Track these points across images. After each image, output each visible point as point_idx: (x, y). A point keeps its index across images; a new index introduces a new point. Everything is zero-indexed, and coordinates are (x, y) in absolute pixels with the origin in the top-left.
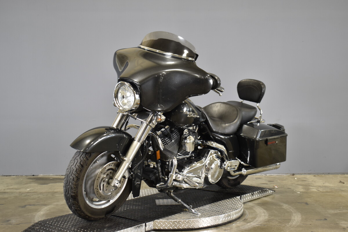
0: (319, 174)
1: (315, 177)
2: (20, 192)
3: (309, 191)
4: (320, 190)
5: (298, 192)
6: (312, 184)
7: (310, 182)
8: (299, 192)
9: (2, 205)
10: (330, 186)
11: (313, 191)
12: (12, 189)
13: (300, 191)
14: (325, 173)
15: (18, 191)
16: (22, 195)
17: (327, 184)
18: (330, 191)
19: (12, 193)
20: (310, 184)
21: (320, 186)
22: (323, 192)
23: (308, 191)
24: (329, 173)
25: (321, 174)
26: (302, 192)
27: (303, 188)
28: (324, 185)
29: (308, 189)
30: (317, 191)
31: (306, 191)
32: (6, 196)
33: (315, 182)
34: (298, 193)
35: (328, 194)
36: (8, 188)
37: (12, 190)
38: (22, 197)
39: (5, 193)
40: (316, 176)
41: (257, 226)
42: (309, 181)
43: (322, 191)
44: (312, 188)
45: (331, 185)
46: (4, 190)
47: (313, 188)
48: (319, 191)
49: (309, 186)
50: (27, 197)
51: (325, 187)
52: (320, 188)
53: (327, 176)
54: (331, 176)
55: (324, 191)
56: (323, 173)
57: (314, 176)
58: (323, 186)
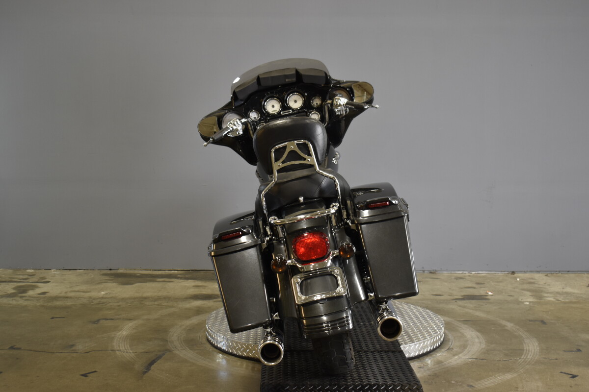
20: (542, 289)
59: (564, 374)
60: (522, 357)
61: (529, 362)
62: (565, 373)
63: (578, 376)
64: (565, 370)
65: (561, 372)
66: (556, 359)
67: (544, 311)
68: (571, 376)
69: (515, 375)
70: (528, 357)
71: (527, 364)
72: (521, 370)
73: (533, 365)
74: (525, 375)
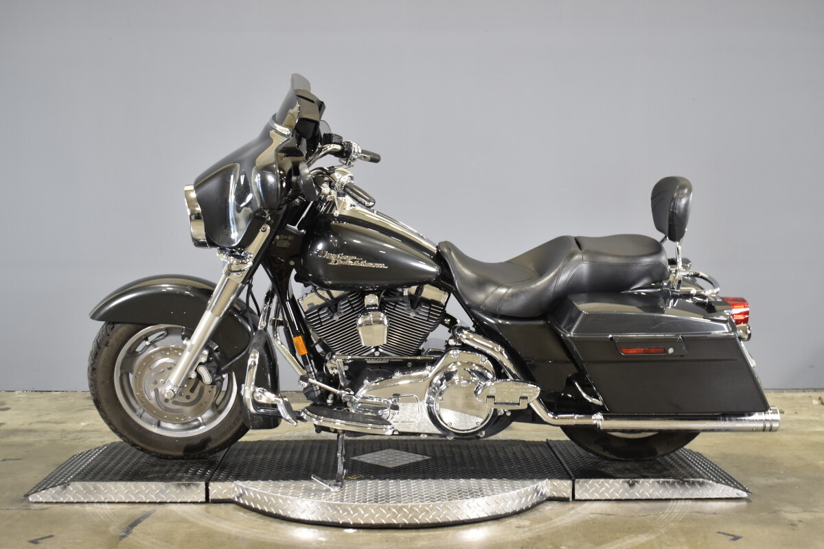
59: (722, 535)
60: (666, 511)
61: (675, 518)
62: (724, 534)
63: (741, 537)
64: (725, 529)
65: (719, 532)
66: (714, 514)
67: (706, 446)
68: (732, 537)
69: (653, 537)
70: (675, 511)
71: (672, 521)
72: (662, 530)
73: (680, 522)
74: (666, 537)
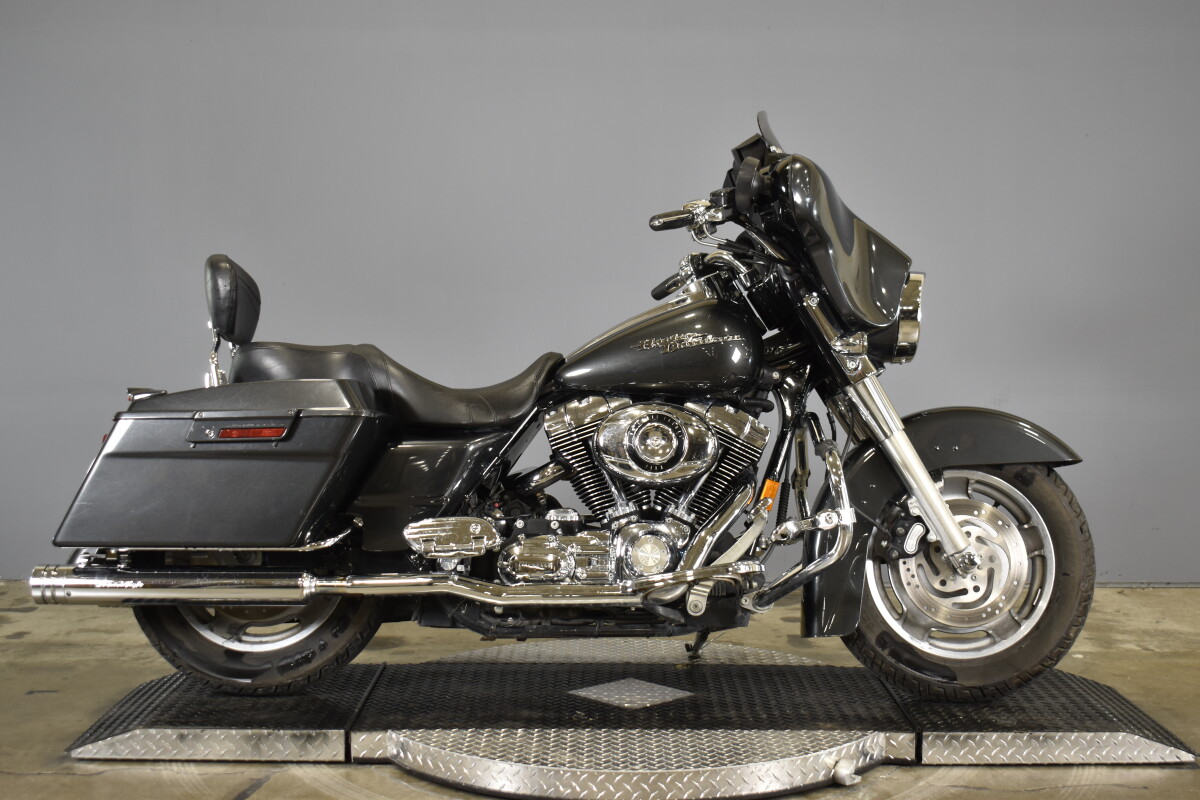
0: (1134, 586)
1: (1122, 597)
2: (120, 645)
3: (1114, 650)
4: (1151, 647)
5: (1076, 653)
6: (1117, 621)
7: (1110, 617)
8: (1080, 653)
9: (54, 695)
10: (1180, 633)
11: (1128, 651)
12: (96, 630)
13: (1082, 649)
14: (1157, 583)
15: (115, 638)
16: (123, 656)
17: (1169, 625)
18: (1185, 650)
19: (92, 646)
20: (1111, 624)
21: (1146, 632)
22: (1162, 655)
23: (1111, 650)
24: (1169, 583)
25: (1143, 586)
26: (1091, 653)
27: (1090, 639)
28: (1161, 627)
29: (1109, 643)
30: (1139, 648)
31: (1104, 650)
32: (70, 657)
33: (1125, 614)
34: (1078, 658)
35: (1182, 661)
36: (80, 626)
37: (93, 637)
38: (124, 661)
39: (69, 645)
40: (1126, 591)
41: (953, 790)
42: (1106, 613)
43: (1157, 650)
44: (1120, 637)
45: (1185, 628)
46: (68, 633)
47: (1125, 637)
48: (1148, 650)
49: (1111, 629)
50: (141, 661)
51: (1167, 634)
52: (1148, 639)
53: (1163, 593)
54: (1175, 592)
55: (1167, 650)
56: (1149, 584)
57: (1119, 593)
58: (1156, 630)
